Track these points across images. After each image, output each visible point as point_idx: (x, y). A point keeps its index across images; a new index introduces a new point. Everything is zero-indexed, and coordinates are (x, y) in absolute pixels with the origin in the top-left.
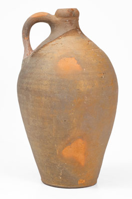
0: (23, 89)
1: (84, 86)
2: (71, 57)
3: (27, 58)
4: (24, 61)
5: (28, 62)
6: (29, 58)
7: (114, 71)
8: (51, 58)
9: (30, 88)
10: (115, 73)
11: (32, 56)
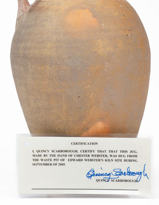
0: (19, 57)
1: (103, 47)
2: (84, 9)
3: (23, 14)
4: (18, 19)
5: (24, 20)
6: (25, 15)
7: (143, 29)
8: (56, 11)
9: (29, 54)
10: (144, 31)
11: (30, 11)
